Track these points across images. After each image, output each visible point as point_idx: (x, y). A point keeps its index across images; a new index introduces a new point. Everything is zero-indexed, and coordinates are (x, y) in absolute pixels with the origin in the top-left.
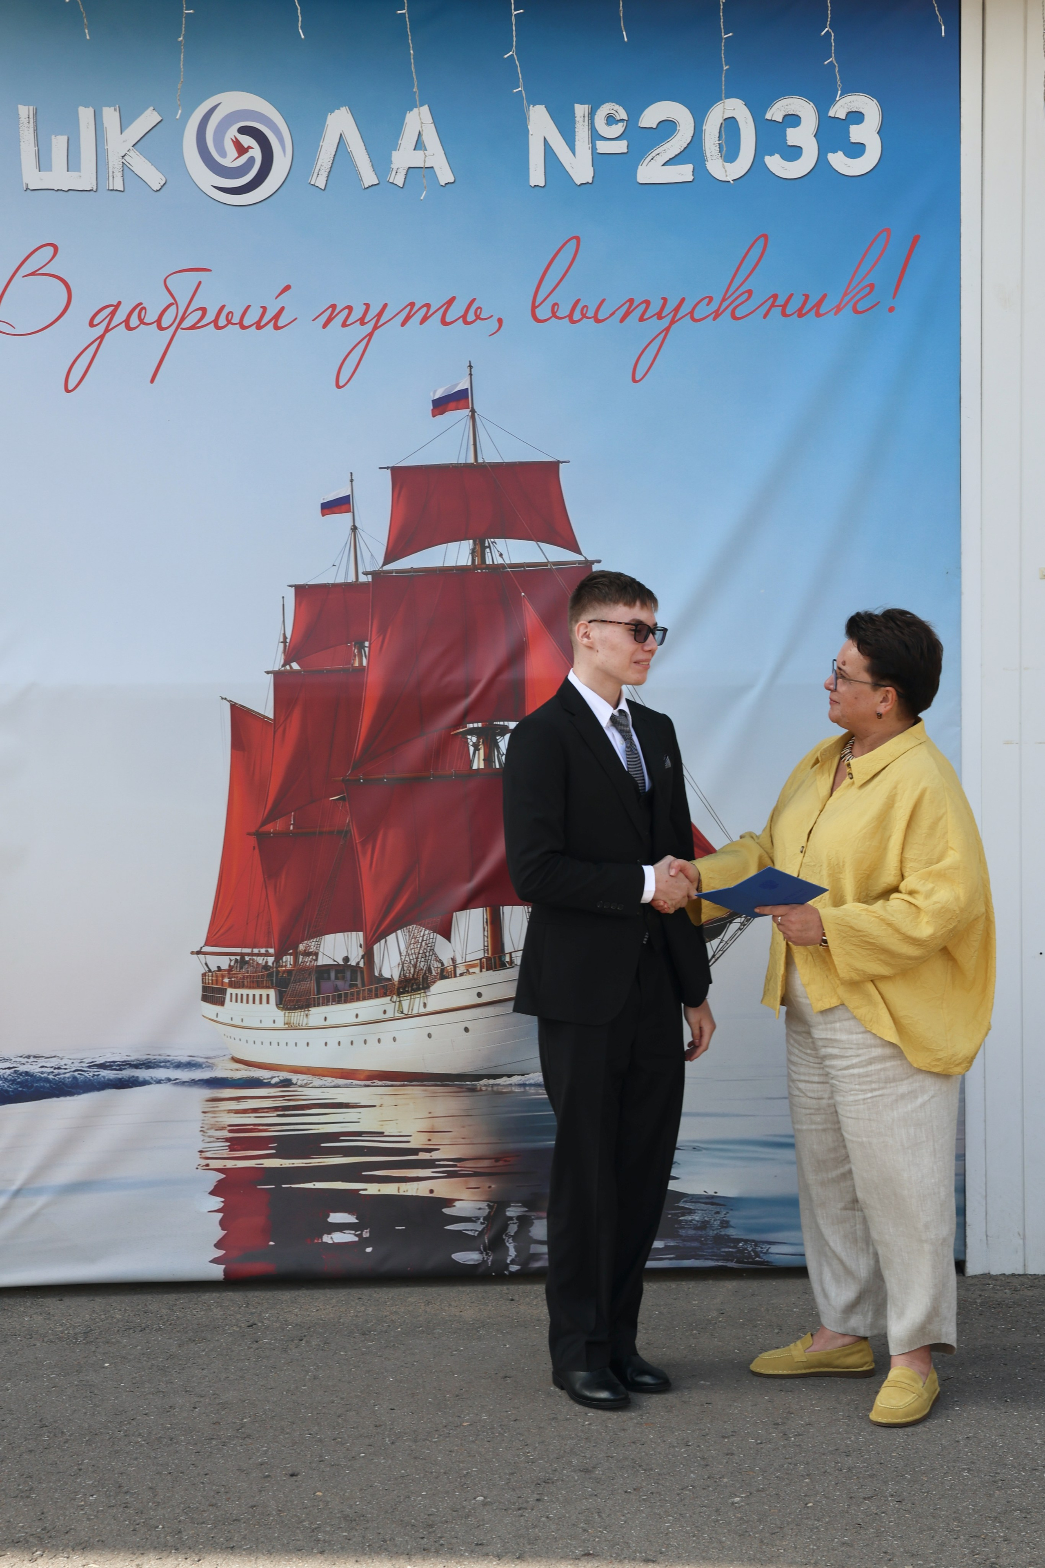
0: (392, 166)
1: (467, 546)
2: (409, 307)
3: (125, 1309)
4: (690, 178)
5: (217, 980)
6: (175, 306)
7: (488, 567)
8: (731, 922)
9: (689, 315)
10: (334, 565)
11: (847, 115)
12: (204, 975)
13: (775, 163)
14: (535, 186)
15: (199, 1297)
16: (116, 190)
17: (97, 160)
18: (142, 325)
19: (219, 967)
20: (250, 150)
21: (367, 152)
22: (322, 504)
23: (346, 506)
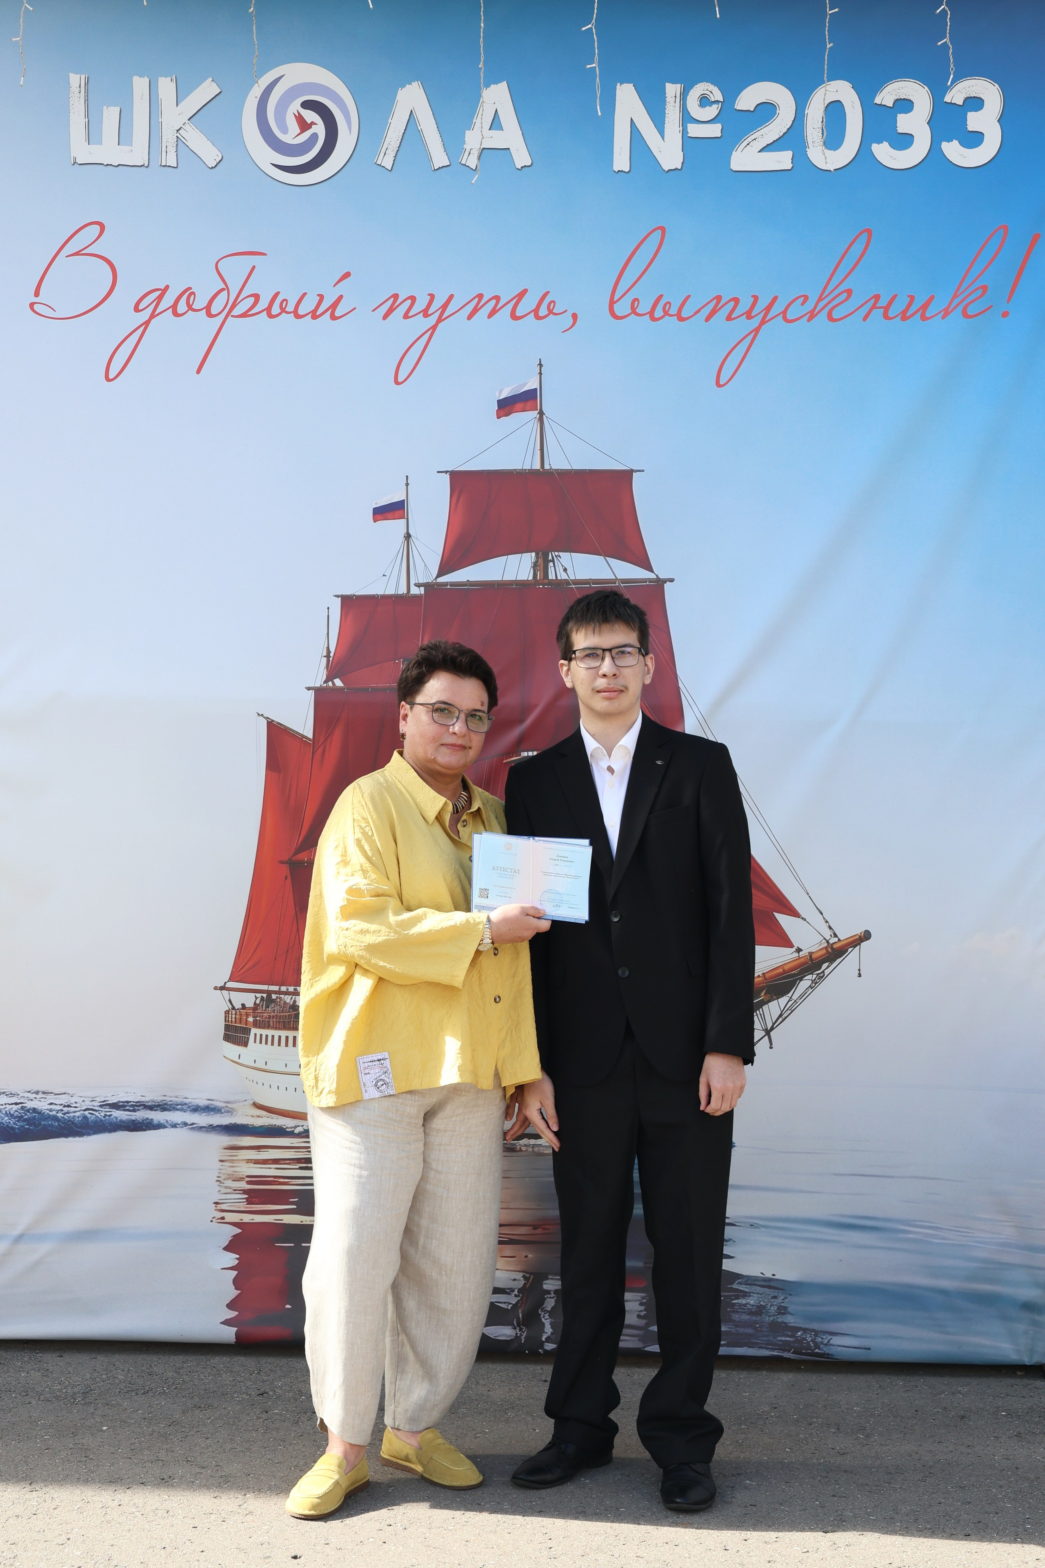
0: (465, 146)
1: (529, 558)
2: (477, 299)
3: (129, 1369)
4: (789, 166)
5: (241, 1019)
6: (226, 292)
7: (551, 582)
8: (801, 979)
9: (782, 315)
10: (384, 575)
11: (964, 100)
12: (227, 1012)
13: (883, 152)
14: (619, 171)
15: (208, 1360)
16: (170, 166)
17: (150, 133)
18: (190, 311)
19: (243, 1005)
20: (313, 126)
21: (439, 130)
22: (374, 509)
23: (400, 512)
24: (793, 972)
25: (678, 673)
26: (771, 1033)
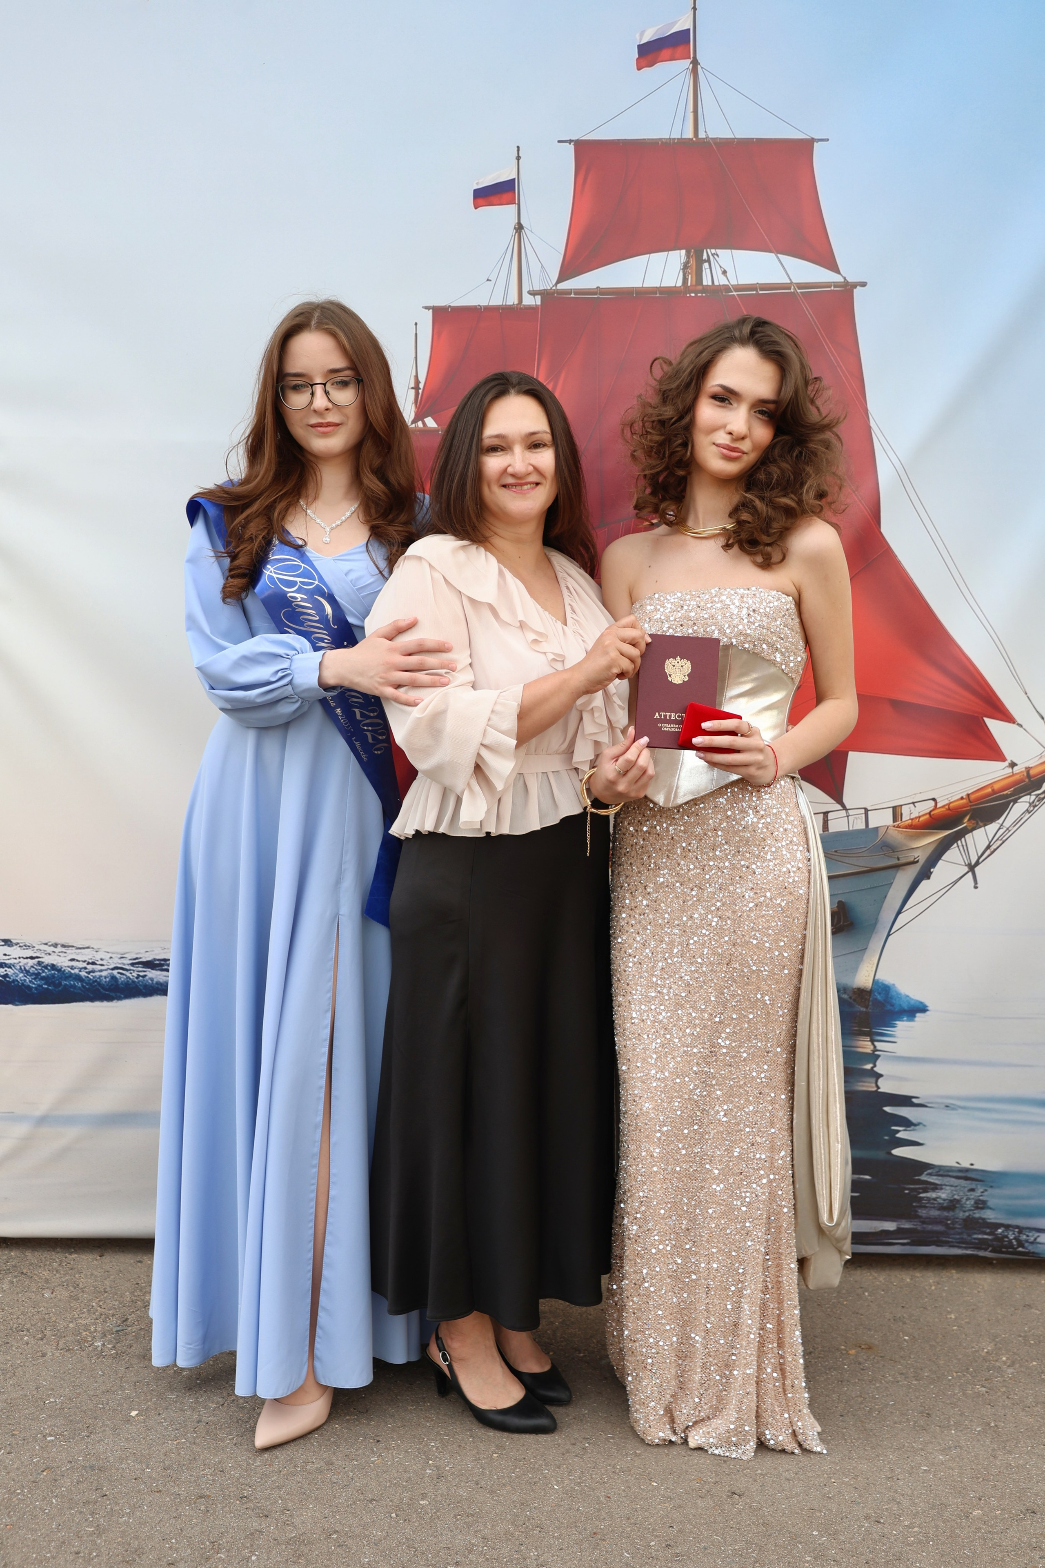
1: (677, 258)
7: (708, 289)
8: (1015, 801)
10: (488, 280)
22: (475, 191)
23: (510, 195)
24: (1005, 793)
25: (869, 408)
26: (977, 869)
